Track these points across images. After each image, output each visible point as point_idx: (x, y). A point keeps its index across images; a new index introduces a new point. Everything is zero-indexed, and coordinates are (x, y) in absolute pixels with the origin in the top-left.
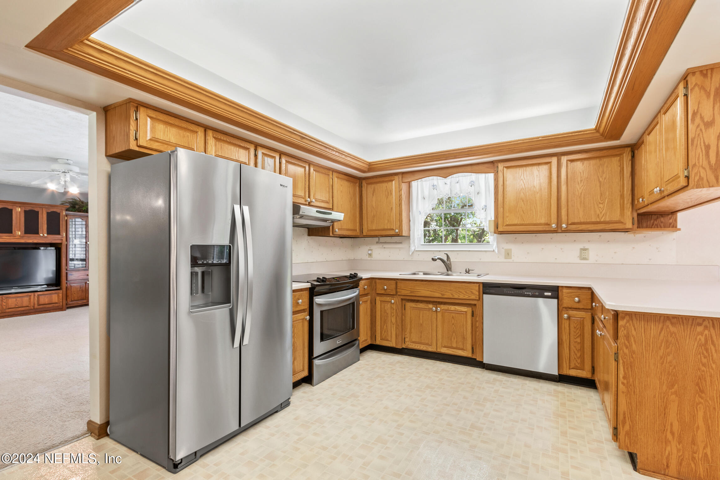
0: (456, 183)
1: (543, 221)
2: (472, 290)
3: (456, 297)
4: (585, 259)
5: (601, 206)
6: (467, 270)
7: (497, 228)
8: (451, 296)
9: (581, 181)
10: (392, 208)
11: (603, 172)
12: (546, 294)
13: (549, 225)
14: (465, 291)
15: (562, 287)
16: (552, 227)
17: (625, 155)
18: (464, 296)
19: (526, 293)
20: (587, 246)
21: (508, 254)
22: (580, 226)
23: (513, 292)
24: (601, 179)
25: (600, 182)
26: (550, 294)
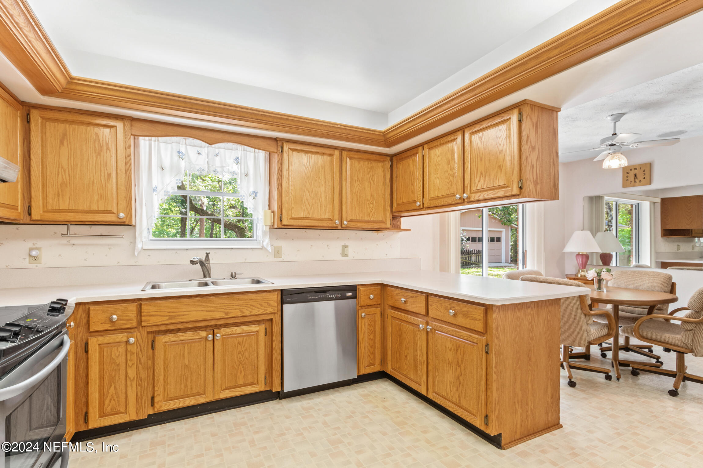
0: (215, 156)
1: (327, 216)
2: (268, 302)
3: (247, 313)
4: (347, 256)
5: (371, 206)
6: (234, 274)
7: (281, 221)
8: (240, 314)
9: (358, 179)
10: (109, 175)
11: (373, 175)
12: (348, 294)
13: (332, 220)
14: (259, 304)
15: (359, 285)
16: (335, 223)
17: (386, 162)
18: (258, 311)
19: (330, 296)
20: (347, 243)
21: (277, 252)
22: (356, 223)
23: (317, 297)
24: (371, 181)
25: (371, 183)
26: (351, 294)
